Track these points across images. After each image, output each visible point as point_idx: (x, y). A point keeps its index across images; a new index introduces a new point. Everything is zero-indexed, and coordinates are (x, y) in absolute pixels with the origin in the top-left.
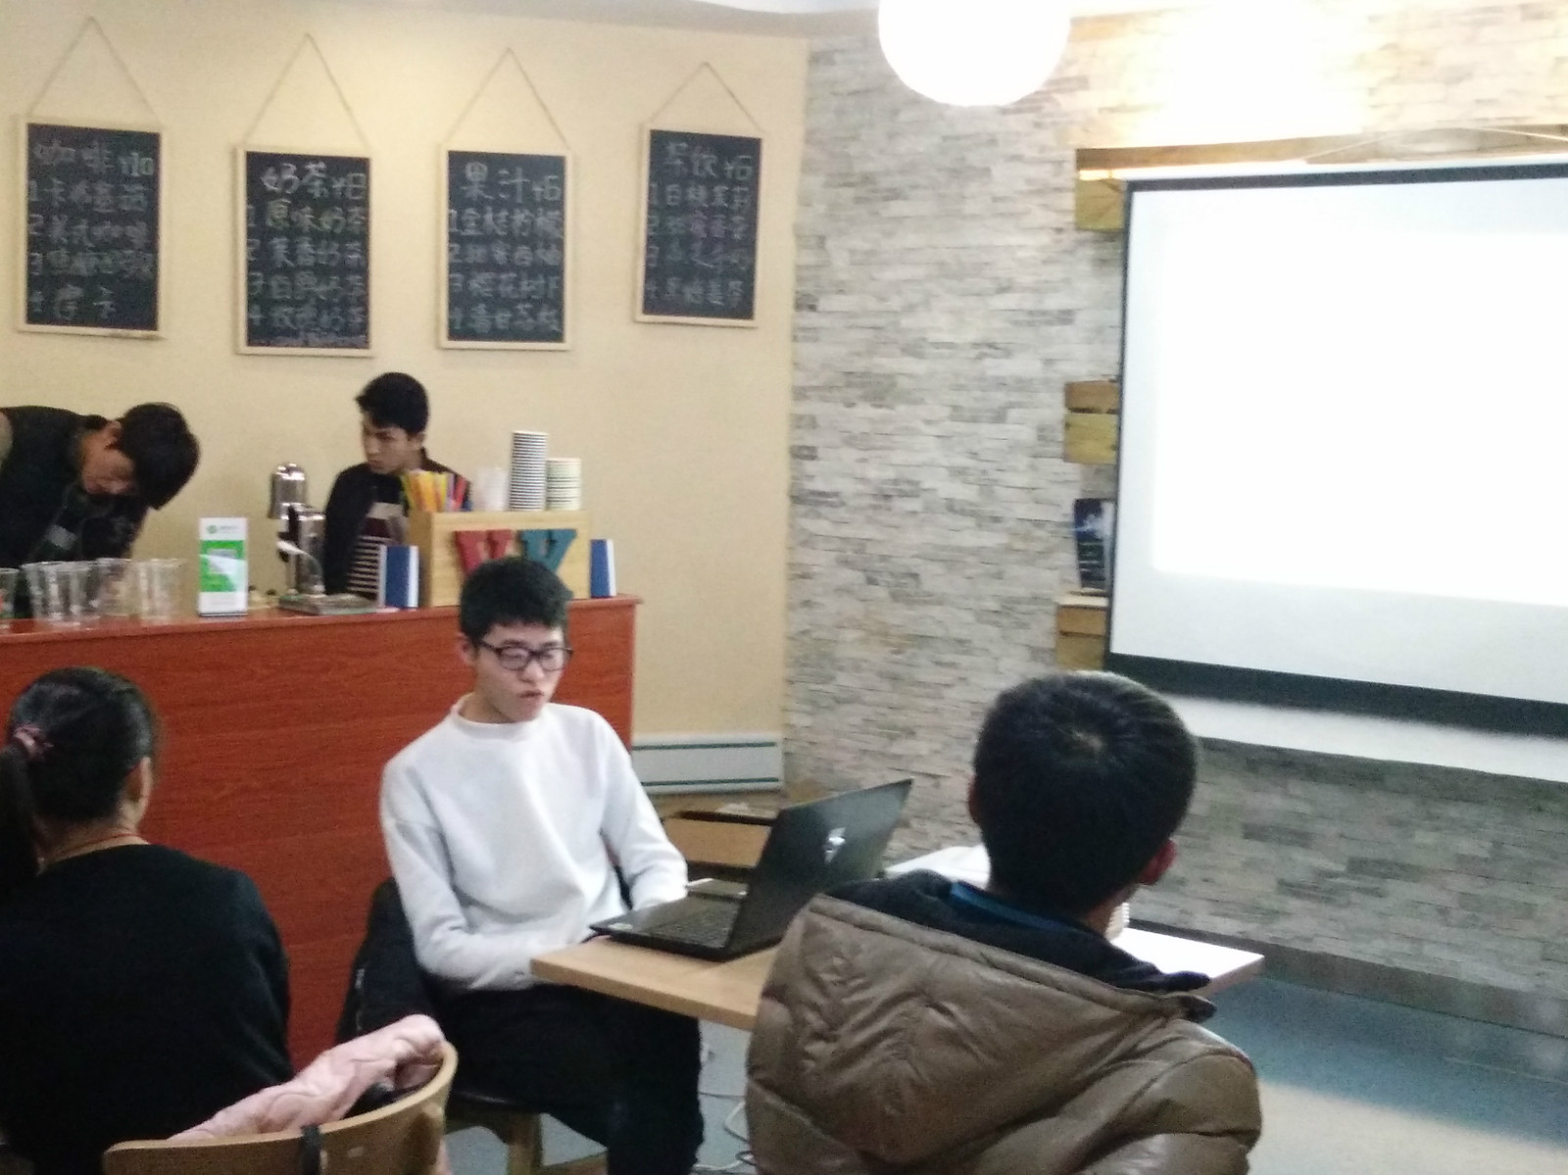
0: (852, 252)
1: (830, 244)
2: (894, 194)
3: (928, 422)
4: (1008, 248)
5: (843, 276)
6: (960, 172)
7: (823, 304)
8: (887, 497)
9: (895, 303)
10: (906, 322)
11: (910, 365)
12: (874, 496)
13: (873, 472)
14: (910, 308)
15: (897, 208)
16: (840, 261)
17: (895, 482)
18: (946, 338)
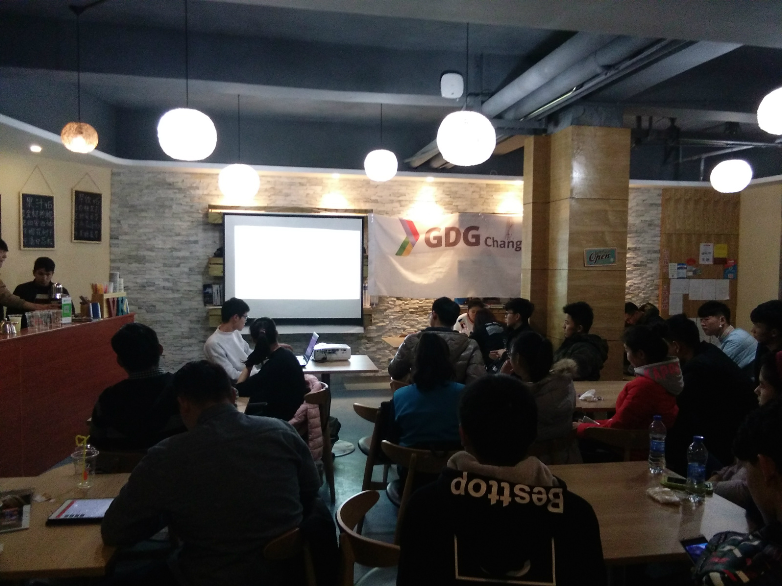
0: (129, 225)
1: (121, 222)
2: (142, 211)
3: (156, 267)
4: (179, 226)
5: (127, 231)
6: (163, 206)
7: (120, 237)
8: (144, 287)
9: (144, 238)
10: (148, 243)
11: (149, 253)
12: (140, 286)
13: (139, 281)
14: (149, 239)
15: (144, 214)
16: (125, 227)
17: (147, 283)
18: (160, 246)
